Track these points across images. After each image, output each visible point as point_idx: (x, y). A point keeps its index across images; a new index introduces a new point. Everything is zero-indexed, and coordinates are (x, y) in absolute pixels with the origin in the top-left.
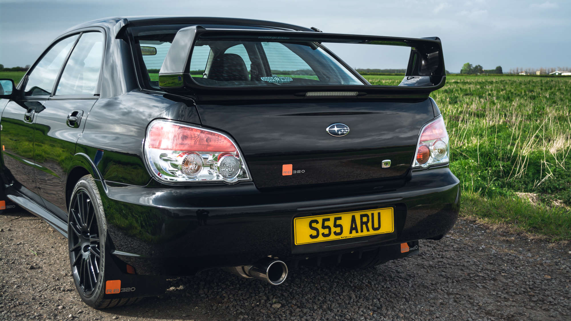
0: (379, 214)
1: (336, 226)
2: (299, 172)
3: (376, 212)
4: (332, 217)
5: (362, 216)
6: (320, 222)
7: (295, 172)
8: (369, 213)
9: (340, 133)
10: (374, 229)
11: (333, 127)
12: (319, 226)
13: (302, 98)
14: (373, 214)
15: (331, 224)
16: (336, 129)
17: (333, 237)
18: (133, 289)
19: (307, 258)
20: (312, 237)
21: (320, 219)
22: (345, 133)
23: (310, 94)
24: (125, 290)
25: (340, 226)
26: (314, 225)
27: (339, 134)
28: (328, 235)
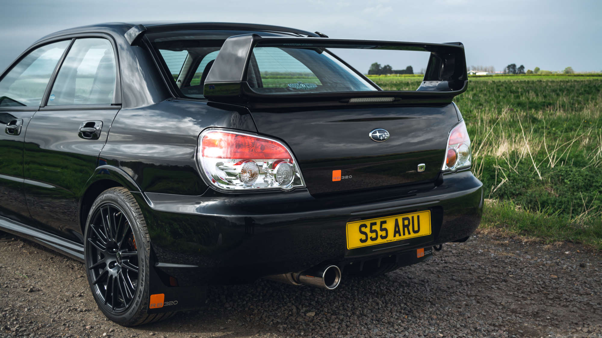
0: (418, 217)
1: (382, 230)
2: (347, 177)
3: (415, 215)
4: (378, 221)
5: (404, 219)
6: (369, 226)
7: (344, 177)
8: (410, 216)
9: (381, 138)
10: (415, 232)
11: (375, 133)
12: (367, 230)
13: (345, 104)
14: (413, 217)
15: (377, 227)
16: (378, 134)
17: (379, 241)
18: (176, 302)
19: (351, 263)
20: (362, 241)
21: (368, 223)
22: (386, 138)
23: (353, 100)
24: (168, 304)
25: (386, 230)
26: (363, 229)
27: (380, 140)
28: (376, 239)
